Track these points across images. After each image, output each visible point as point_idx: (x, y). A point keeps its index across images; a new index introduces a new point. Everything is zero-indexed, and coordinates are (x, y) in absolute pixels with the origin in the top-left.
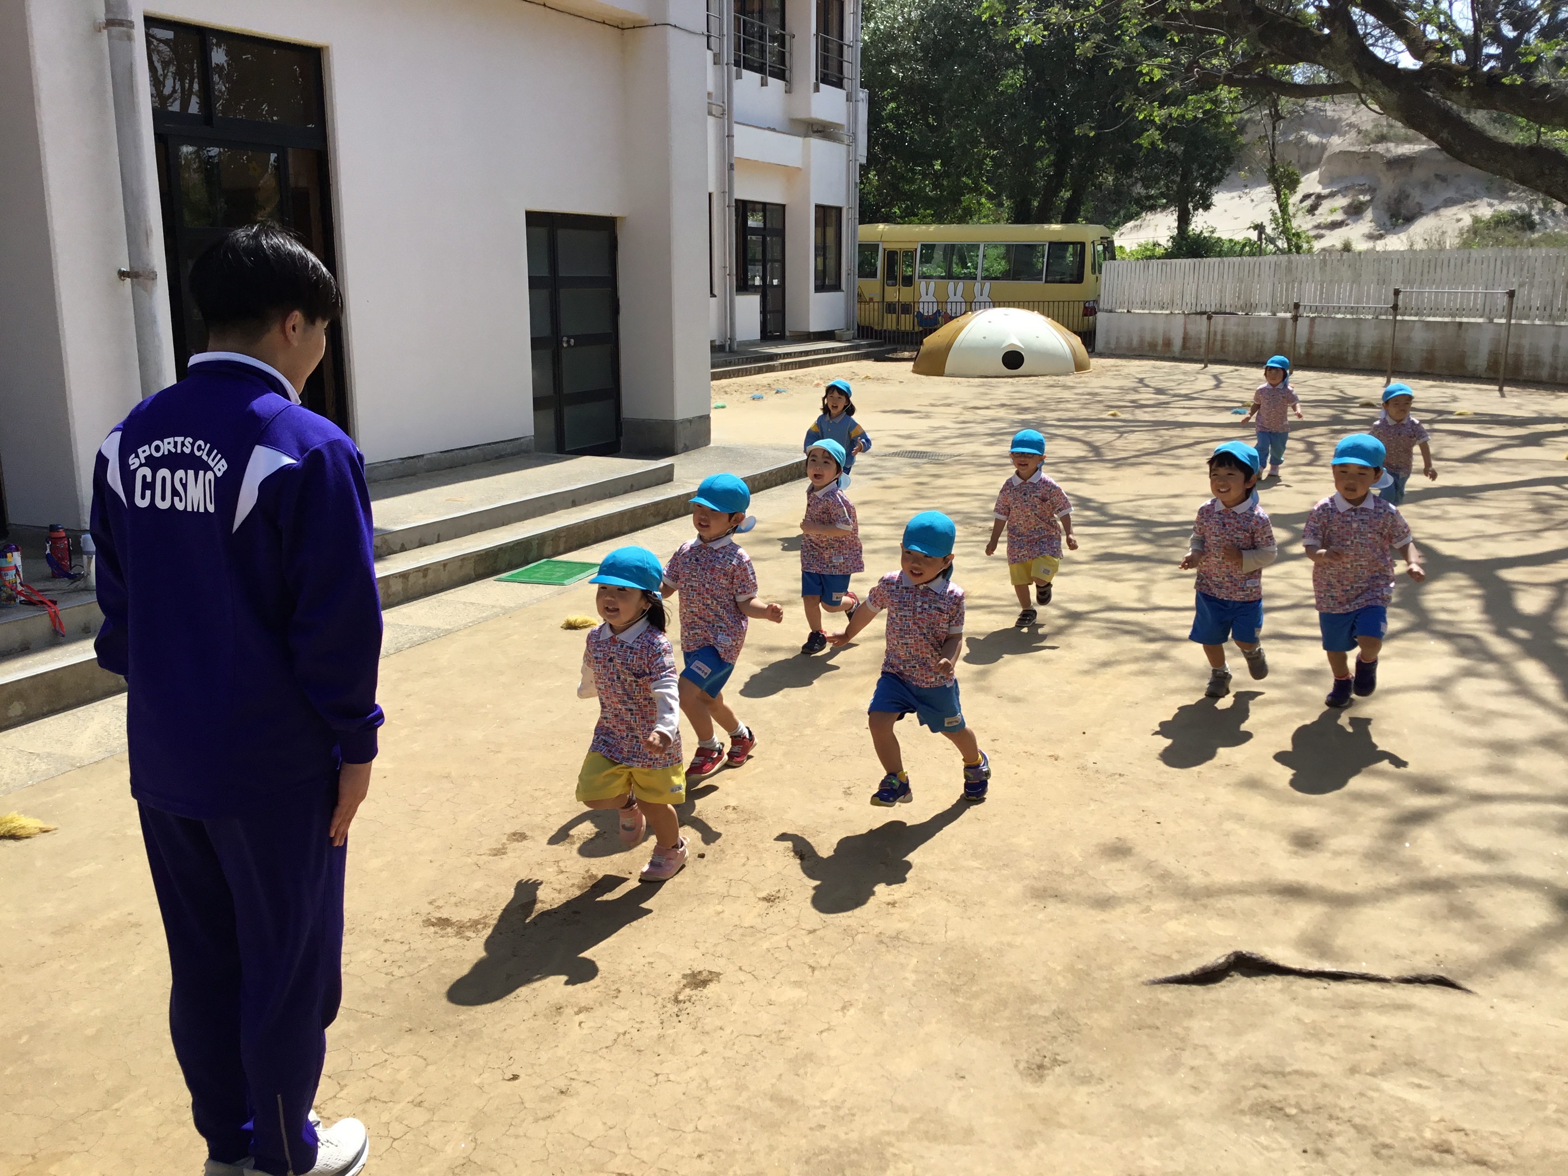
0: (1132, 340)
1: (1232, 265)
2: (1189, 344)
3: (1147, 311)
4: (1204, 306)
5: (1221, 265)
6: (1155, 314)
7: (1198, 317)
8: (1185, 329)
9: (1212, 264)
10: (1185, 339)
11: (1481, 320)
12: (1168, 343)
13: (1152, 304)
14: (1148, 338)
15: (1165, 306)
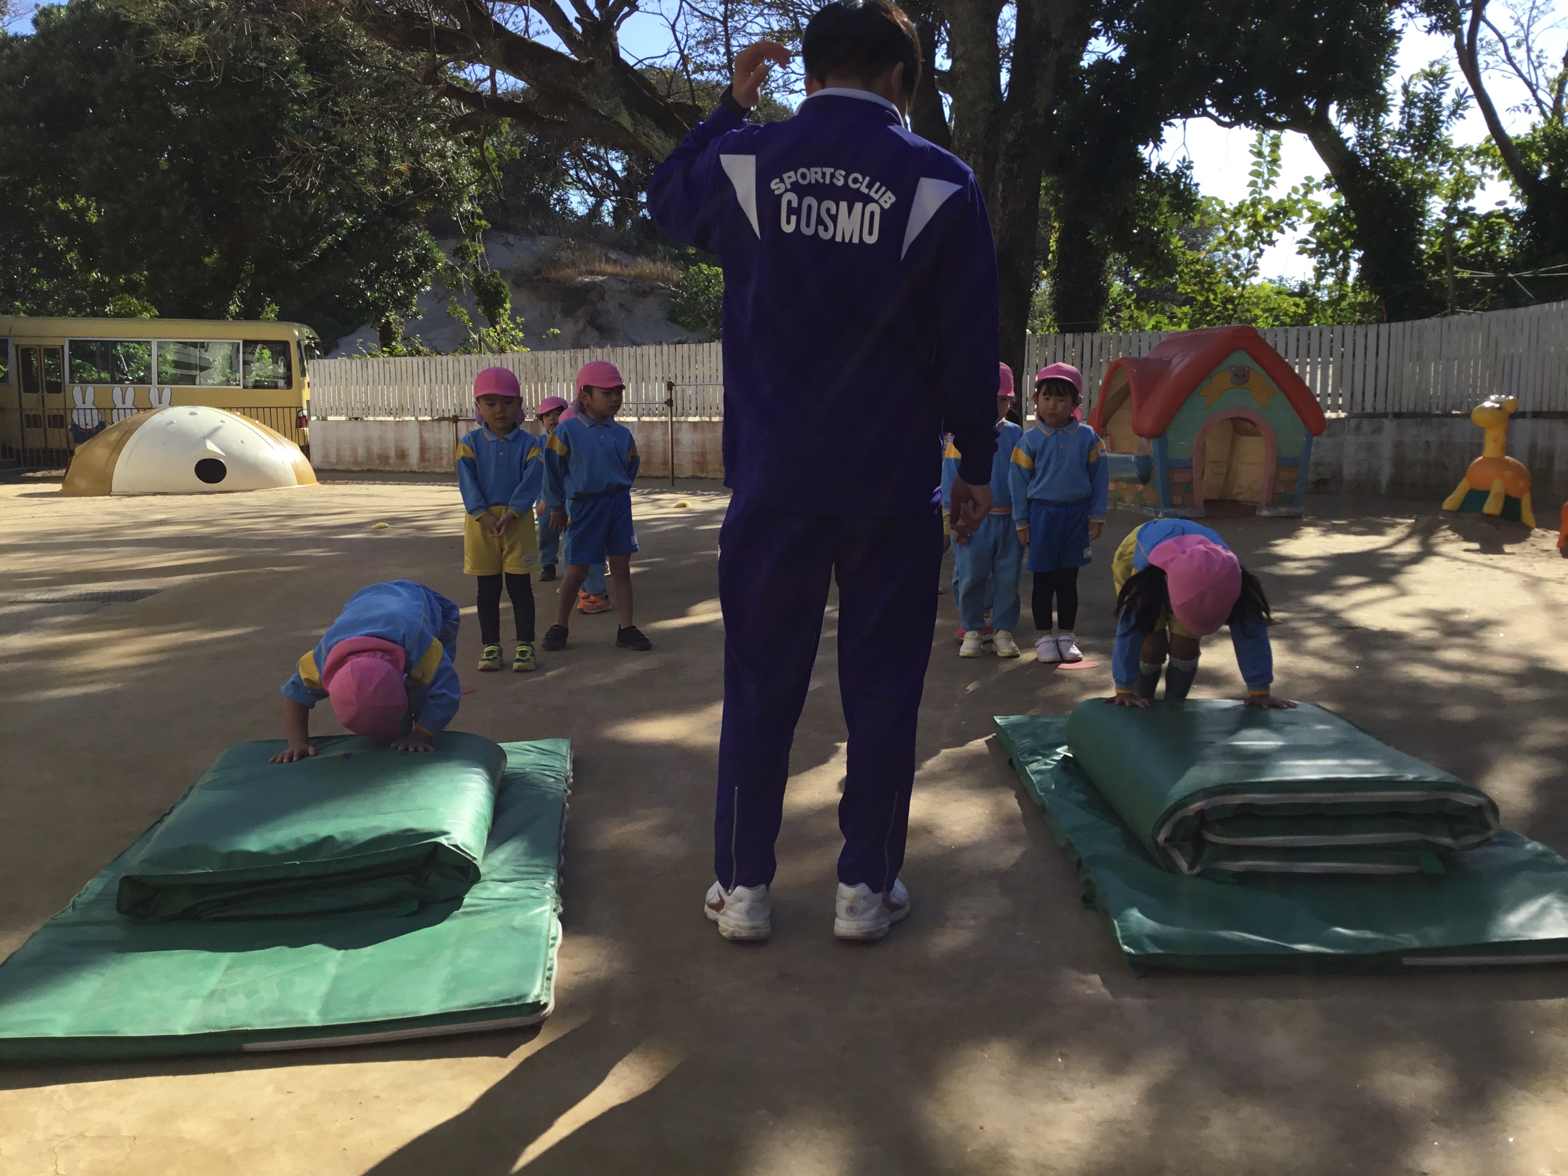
0: (356, 452)
1: (468, 364)
2: (430, 455)
4: (441, 412)
5: (456, 364)
6: (381, 421)
7: (436, 426)
8: (421, 437)
9: (444, 363)
10: (423, 449)
12: (402, 455)
13: (377, 409)
14: (376, 449)
15: (393, 412)
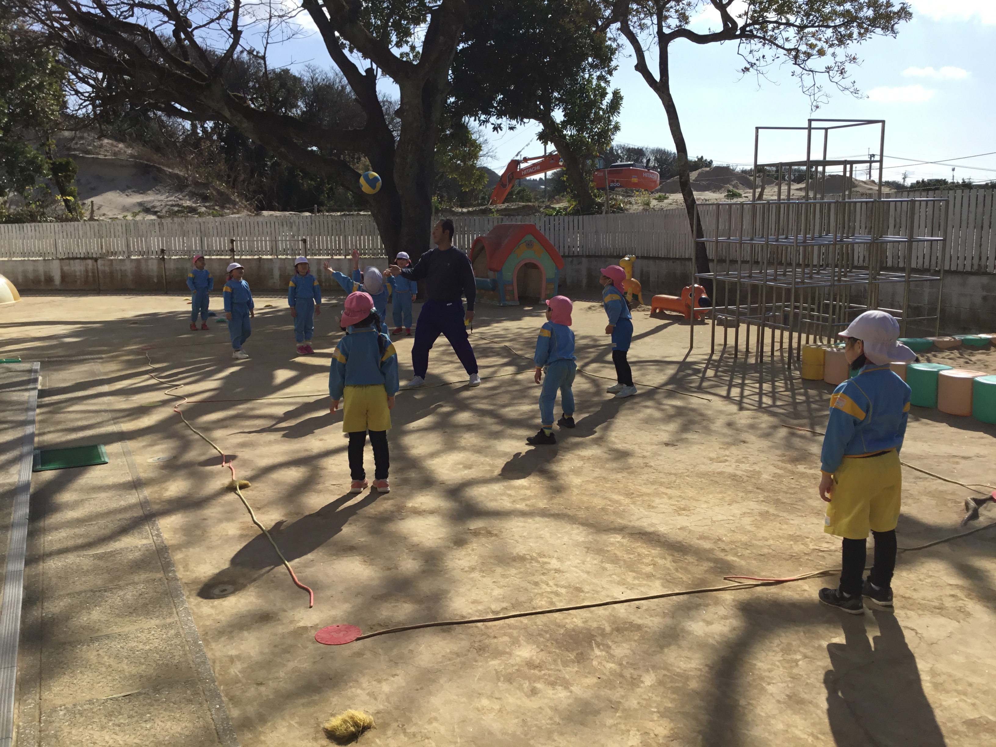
3: (26, 259)
7: (72, 261)
11: (269, 257)
